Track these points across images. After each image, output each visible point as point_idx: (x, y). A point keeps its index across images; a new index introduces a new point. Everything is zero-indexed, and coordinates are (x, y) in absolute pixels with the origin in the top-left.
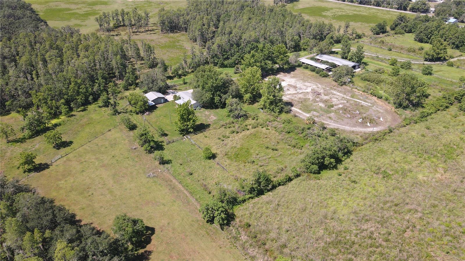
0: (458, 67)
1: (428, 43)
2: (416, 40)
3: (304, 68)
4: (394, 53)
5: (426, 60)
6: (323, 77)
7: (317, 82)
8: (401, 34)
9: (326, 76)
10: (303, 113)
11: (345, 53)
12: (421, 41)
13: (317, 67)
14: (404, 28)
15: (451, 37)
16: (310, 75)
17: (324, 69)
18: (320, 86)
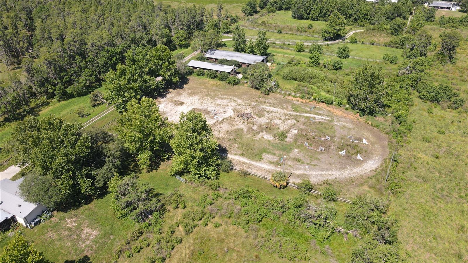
0: (362, 43)
1: (308, 19)
2: (294, 18)
3: (198, 75)
4: (286, 35)
5: (326, 39)
6: (234, 85)
7: (231, 95)
8: (274, 12)
9: (237, 83)
10: (252, 162)
11: (239, 44)
12: (301, 17)
13: (217, 71)
14: (274, 5)
15: (331, 9)
16: (214, 85)
17: (229, 73)
18: (240, 101)
